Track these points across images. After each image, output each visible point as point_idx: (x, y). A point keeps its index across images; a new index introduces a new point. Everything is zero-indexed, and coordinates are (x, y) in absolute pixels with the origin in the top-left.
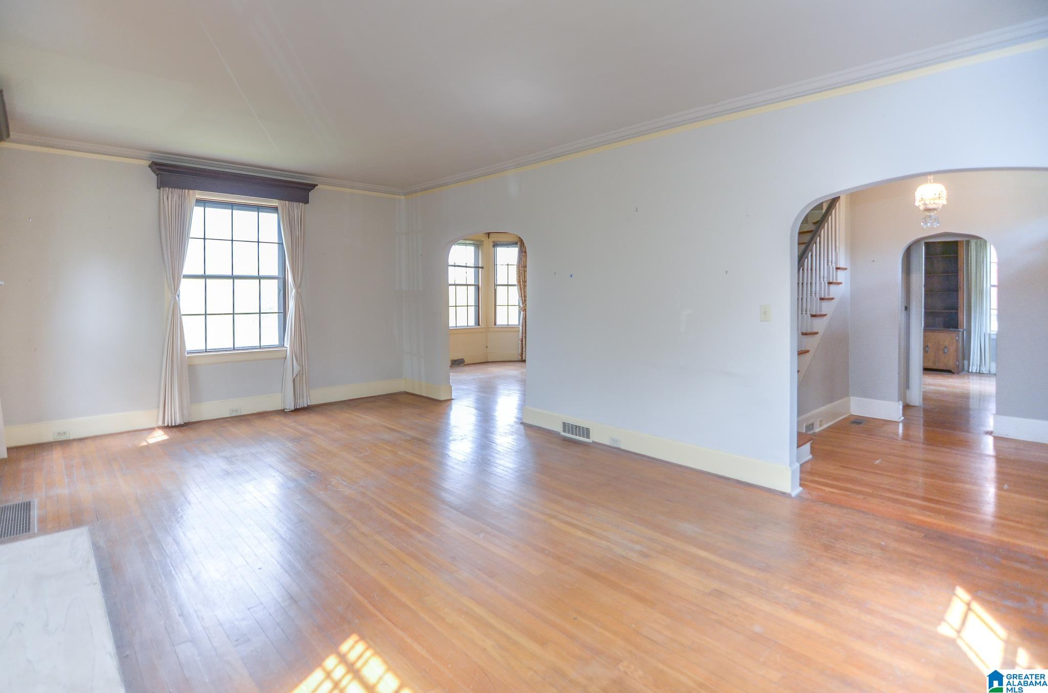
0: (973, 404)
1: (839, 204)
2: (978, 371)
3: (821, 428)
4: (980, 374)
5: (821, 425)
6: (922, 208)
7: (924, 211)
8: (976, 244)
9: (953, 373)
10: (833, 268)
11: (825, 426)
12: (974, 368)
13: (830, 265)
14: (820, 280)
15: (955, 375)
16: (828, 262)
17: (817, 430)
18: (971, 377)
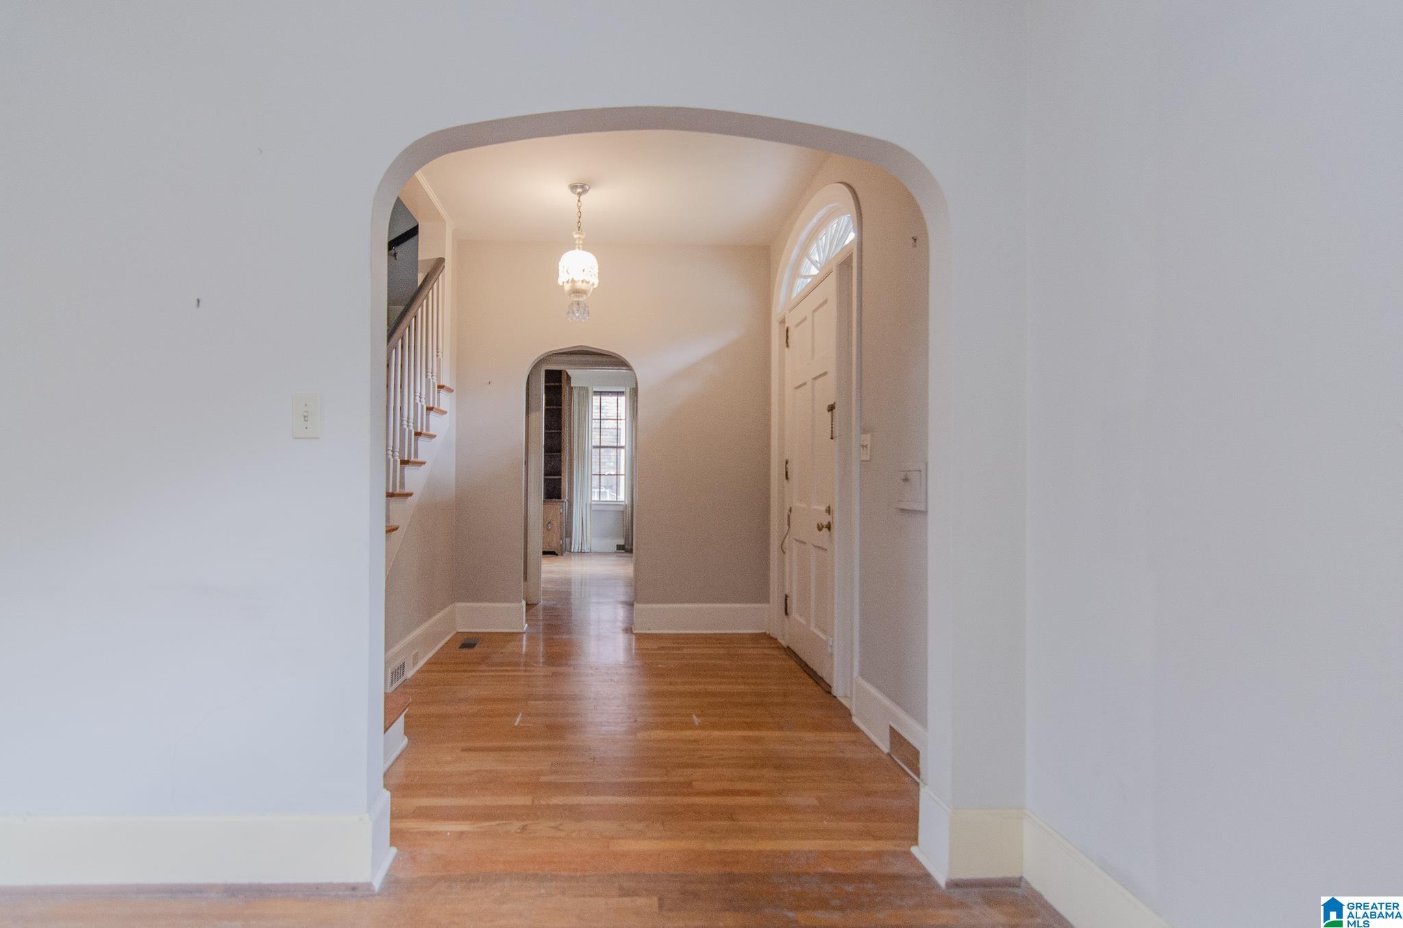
0: (575, 589)
1: (444, 276)
2: (580, 551)
3: (417, 667)
4: (581, 552)
5: (415, 664)
6: (567, 287)
7: (570, 294)
8: (579, 394)
9: (557, 555)
10: (434, 383)
11: (421, 663)
12: (575, 547)
13: (430, 377)
14: (415, 399)
15: (559, 557)
16: (427, 372)
17: (410, 673)
18: (572, 556)
